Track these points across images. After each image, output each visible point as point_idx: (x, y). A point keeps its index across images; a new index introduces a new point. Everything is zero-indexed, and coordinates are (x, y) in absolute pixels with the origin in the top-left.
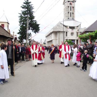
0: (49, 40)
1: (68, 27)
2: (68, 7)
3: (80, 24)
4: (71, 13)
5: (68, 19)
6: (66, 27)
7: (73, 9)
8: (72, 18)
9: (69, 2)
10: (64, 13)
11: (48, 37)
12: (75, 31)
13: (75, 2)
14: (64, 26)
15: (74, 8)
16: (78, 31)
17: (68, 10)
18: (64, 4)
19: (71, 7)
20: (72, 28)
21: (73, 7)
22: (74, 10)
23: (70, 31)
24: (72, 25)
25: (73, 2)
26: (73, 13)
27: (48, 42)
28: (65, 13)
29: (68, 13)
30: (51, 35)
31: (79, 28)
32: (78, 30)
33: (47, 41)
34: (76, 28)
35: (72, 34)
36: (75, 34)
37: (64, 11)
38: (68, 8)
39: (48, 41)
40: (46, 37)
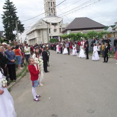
0: (31, 39)
1: (51, 24)
2: (49, 2)
3: (62, 20)
4: (52, 9)
5: (50, 15)
6: (48, 23)
7: (54, 5)
8: (53, 14)
10: (45, 9)
11: (29, 35)
12: (58, 27)
14: (46, 22)
15: (55, 4)
16: (60, 27)
17: (49, 5)
19: (51, 2)
20: (55, 24)
21: (54, 3)
23: (53, 27)
26: (54, 9)
28: (46, 9)
29: (49, 9)
30: (33, 33)
31: (61, 24)
34: (58, 24)
35: (55, 30)
36: (58, 31)
37: (45, 7)
40: (27, 35)
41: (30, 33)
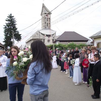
1: (45, 35)
2: (45, 18)
3: (55, 33)
4: (47, 23)
5: (45, 28)
6: (43, 35)
7: (49, 20)
8: (48, 27)
9: (45, 14)
10: (42, 23)
12: (51, 38)
13: (51, 14)
14: (42, 34)
18: (41, 15)
19: (47, 18)
20: (49, 36)
21: (49, 18)
22: (50, 21)
23: (47, 38)
24: (48, 34)
25: (49, 14)
29: (45, 23)
31: (54, 36)
32: (54, 38)
33: (27, 47)
34: (52, 36)
35: (49, 41)
36: (51, 41)
37: (42, 21)
38: (44, 19)
40: (26, 43)
41: (28, 42)
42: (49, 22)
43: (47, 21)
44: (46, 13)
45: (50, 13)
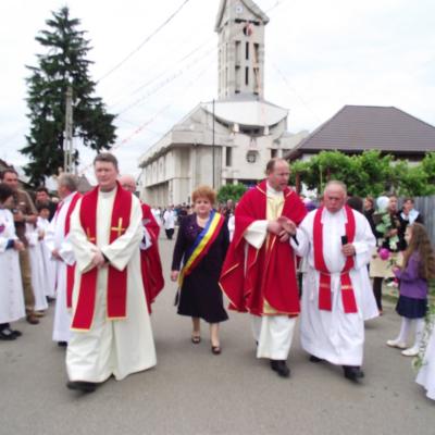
0: (155, 182)
1: (236, 128)
2: (238, 43)
3: (285, 118)
4: (247, 69)
5: (237, 92)
6: (227, 125)
7: (257, 54)
8: (250, 88)
9: (238, 21)
10: (220, 67)
11: (149, 166)
12: (263, 144)
13: (265, 23)
14: (218, 120)
15: (260, 49)
16: (275, 147)
17: (236, 55)
18: (219, 28)
19: (247, 44)
20: (252, 131)
21: (256, 46)
22: (260, 57)
23: (242, 143)
24: (252, 120)
25: (257, 24)
26: (256, 70)
27: (151, 188)
28: (224, 67)
29: (237, 67)
30: (161, 159)
31: (278, 132)
32: (277, 141)
33: (144, 186)
34: (267, 131)
35: (252, 156)
36: (264, 158)
38: (234, 46)
39: (149, 184)
40: (140, 166)
41: (151, 161)
42: (257, 61)
43: (247, 57)
44: (241, 18)
45: (260, 21)
